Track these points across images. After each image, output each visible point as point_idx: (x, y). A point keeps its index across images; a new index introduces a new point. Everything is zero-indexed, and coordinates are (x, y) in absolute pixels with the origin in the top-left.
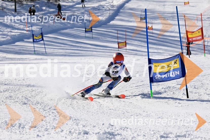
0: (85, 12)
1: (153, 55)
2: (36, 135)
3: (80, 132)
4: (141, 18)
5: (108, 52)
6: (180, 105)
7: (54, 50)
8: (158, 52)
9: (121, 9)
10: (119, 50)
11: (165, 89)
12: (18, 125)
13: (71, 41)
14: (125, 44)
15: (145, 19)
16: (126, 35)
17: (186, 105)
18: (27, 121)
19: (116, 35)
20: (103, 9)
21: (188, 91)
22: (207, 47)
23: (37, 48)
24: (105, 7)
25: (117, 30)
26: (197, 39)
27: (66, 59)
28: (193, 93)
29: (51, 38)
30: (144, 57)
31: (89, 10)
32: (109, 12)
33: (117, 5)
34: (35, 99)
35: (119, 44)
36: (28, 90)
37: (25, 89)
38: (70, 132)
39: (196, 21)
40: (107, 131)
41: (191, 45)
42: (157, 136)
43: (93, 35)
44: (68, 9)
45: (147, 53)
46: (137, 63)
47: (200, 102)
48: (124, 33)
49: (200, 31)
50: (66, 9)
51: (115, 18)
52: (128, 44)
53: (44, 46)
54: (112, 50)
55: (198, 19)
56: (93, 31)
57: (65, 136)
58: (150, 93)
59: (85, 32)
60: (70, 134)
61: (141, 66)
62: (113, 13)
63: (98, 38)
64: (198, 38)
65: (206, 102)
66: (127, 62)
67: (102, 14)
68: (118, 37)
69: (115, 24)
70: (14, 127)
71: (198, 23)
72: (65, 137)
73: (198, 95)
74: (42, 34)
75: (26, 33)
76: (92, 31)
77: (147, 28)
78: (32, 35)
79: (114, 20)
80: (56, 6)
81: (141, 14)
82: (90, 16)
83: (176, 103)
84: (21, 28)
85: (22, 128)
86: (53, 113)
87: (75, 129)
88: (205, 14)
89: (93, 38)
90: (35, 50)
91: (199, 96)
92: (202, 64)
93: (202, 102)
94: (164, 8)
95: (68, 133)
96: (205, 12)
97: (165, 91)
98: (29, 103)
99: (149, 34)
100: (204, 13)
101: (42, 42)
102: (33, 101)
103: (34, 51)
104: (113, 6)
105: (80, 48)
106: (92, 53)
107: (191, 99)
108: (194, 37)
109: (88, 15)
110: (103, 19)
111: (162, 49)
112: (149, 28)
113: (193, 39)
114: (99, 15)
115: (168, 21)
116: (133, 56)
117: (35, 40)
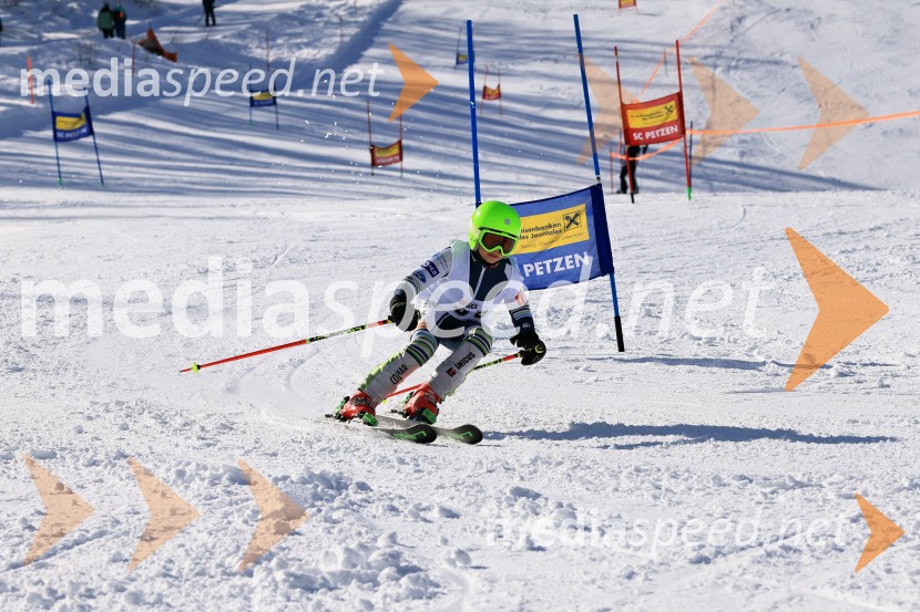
0: (251, 31)
3: (216, 475)
4: (458, 55)
5: (331, 181)
6: (593, 377)
7: (132, 172)
8: (520, 181)
9: (385, 21)
10: (375, 171)
13: (199, 140)
14: (396, 151)
16: (401, 117)
17: (615, 375)
18: (22, 435)
19: (364, 115)
20: (317, 20)
22: (699, 166)
23: (67, 163)
24: (325, 12)
25: (369, 99)
26: (663, 134)
27: (175, 204)
28: (643, 333)
29: (124, 127)
30: (466, 198)
31: (267, 23)
32: (339, 32)
33: (371, 7)
34: (56, 352)
35: (375, 150)
38: (181, 474)
39: (662, 67)
40: (317, 472)
41: (640, 158)
42: (501, 491)
43: (280, 116)
44: (187, 20)
45: (472, 185)
46: (438, 222)
47: (666, 367)
49: (673, 103)
50: (181, 20)
51: (361, 56)
52: (410, 149)
53: (94, 157)
54: (349, 172)
55: (669, 58)
56: (279, 101)
59: (248, 104)
60: (179, 482)
62: (356, 34)
63: (297, 128)
64: (665, 132)
65: (688, 367)
66: (404, 218)
67: (315, 41)
68: (369, 122)
71: (666, 75)
73: (660, 341)
74: (87, 110)
75: (27, 108)
76: (275, 103)
78: (50, 116)
79: (357, 63)
80: (141, 7)
81: (457, 40)
82: (269, 48)
83: (577, 368)
84: (10, 89)
86: (123, 403)
87: (197, 464)
88: (695, 41)
89: (277, 127)
90: (62, 169)
91: (662, 346)
92: (678, 229)
93: (672, 368)
94: (545, 18)
95: (173, 477)
96: (696, 35)
98: (31, 366)
99: (480, 114)
100: (691, 39)
101: (89, 140)
102: (48, 360)
103: (57, 174)
104: (354, 10)
105: (232, 164)
106: (275, 184)
107: (634, 356)
108: (649, 129)
109: (260, 42)
110: (318, 56)
111: (535, 170)
112: (489, 92)
113: (648, 135)
114: (303, 43)
115: (558, 65)
116: (425, 194)
117: (60, 135)
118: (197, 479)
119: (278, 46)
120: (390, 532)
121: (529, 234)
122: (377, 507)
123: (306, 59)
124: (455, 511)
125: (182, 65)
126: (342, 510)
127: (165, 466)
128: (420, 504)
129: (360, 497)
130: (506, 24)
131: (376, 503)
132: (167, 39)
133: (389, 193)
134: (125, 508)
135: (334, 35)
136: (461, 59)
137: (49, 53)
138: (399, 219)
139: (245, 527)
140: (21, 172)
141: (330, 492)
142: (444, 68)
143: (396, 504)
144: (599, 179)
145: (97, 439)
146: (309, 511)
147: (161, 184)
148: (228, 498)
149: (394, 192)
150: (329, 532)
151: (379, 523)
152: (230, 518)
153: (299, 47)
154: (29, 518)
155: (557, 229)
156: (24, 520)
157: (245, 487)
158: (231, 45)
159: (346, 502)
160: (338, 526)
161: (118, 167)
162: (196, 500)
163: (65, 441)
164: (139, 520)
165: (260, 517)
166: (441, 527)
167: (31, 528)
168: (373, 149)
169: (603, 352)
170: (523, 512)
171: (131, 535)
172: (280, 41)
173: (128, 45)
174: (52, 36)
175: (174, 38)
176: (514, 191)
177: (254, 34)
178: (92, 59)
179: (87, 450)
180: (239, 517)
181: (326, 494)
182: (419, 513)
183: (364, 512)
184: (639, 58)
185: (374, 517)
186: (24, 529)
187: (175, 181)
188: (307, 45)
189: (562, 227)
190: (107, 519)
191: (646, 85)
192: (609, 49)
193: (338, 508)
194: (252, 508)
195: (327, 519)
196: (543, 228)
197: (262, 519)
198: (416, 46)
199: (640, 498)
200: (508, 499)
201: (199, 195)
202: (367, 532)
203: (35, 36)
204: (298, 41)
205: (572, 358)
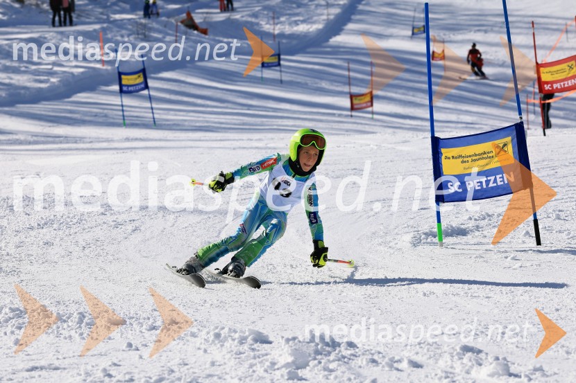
0: (262, 12)
1: (445, 129)
2: (126, 345)
3: (243, 337)
4: (413, 28)
5: (321, 121)
6: (518, 264)
7: (176, 115)
8: (460, 120)
9: (359, 4)
10: (354, 113)
11: (476, 220)
12: (76, 317)
13: (224, 92)
14: (368, 98)
15: (424, 32)
16: (371, 74)
17: (534, 263)
19: (346, 73)
20: (310, 3)
21: (540, 227)
23: (129, 109)
25: (349, 61)
26: (566, 86)
27: (208, 139)
28: (554, 232)
29: (170, 83)
30: (421, 133)
31: (274, 6)
32: (325, 12)
35: (354, 98)
36: (104, 223)
37: (96, 221)
38: (218, 336)
39: (564, 36)
42: (453, 348)
43: (283, 74)
45: (428, 124)
46: (401, 151)
47: (572, 256)
48: (368, 69)
49: (574, 63)
50: (211, 5)
51: (343, 29)
52: (379, 97)
53: (148, 105)
54: (333, 115)
55: (569, 28)
56: (282, 62)
57: (203, 347)
58: (436, 232)
59: (260, 65)
60: (216, 342)
61: (413, 160)
62: (339, 14)
64: (568, 84)
66: (376, 147)
68: (349, 78)
69: (342, 45)
70: (65, 321)
71: (568, 41)
72: (203, 350)
73: (567, 237)
74: (143, 71)
75: (99, 69)
76: (279, 65)
77: (430, 56)
78: (117, 75)
79: (340, 34)
81: (414, 17)
82: (275, 24)
83: (506, 258)
85: (87, 324)
87: (230, 329)
89: (281, 81)
90: (126, 113)
91: (569, 241)
95: (212, 338)
97: (477, 227)
99: (433, 71)
101: (145, 92)
103: (122, 118)
105: (249, 109)
106: (280, 123)
107: (548, 249)
108: (556, 82)
109: (268, 20)
110: (311, 30)
111: (471, 112)
112: (436, 55)
113: (555, 86)
114: (299, 20)
115: (487, 35)
116: (390, 130)
117: (125, 89)
118: (229, 339)
119: (281, 23)
120: (372, 378)
121: (470, 159)
122: (362, 360)
123: (302, 32)
124: (419, 363)
125: (211, 37)
126: (337, 362)
127: (205, 331)
128: (394, 358)
129: (349, 352)
130: (449, 5)
131: (361, 357)
132: (201, 18)
133: (363, 129)
134: (177, 361)
135: (322, 14)
136: (415, 31)
137: (115, 29)
138: (372, 149)
139: (266, 375)
140: (96, 116)
141: (327, 349)
142: (404, 37)
143: (376, 357)
144: (521, 118)
145: (155, 310)
146: (312, 363)
147: (198, 124)
148: (252, 354)
149: (367, 128)
150: (327, 379)
151: (364, 372)
152: (254, 368)
153: (296, 23)
154: (108, 368)
155: (490, 155)
156: (105, 370)
157: (265, 345)
158: (247, 22)
159: (339, 356)
160: (334, 374)
161: (166, 112)
162: (229, 355)
163: (132, 312)
164: (188, 369)
165: (276, 367)
166: (409, 375)
167: (110, 376)
168: (352, 96)
169: (525, 245)
170: (470, 364)
171: (182, 381)
172: (283, 19)
173: (172, 23)
174: (118, 17)
175: (205, 18)
176: (456, 128)
177: (264, 14)
178: (147, 33)
179: (149, 319)
180: (261, 367)
181: (324, 350)
182: (393, 364)
183: (353, 364)
184: (547, 29)
185: (360, 367)
186: (105, 376)
187: (207, 122)
188: (303, 21)
189: (493, 154)
190: (164, 369)
191: (552, 49)
192: (528, 23)
193: (334, 361)
194: (270, 360)
195: (325, 369)
196: (480, 155)
197: (278, 369)
198: (383, 21)
199: (556, 353)
200: (458, 354)
201: (225, 132)
202: (355, 378)
203: (105, 17)
204: (297, 18)
205: (503, 250)
